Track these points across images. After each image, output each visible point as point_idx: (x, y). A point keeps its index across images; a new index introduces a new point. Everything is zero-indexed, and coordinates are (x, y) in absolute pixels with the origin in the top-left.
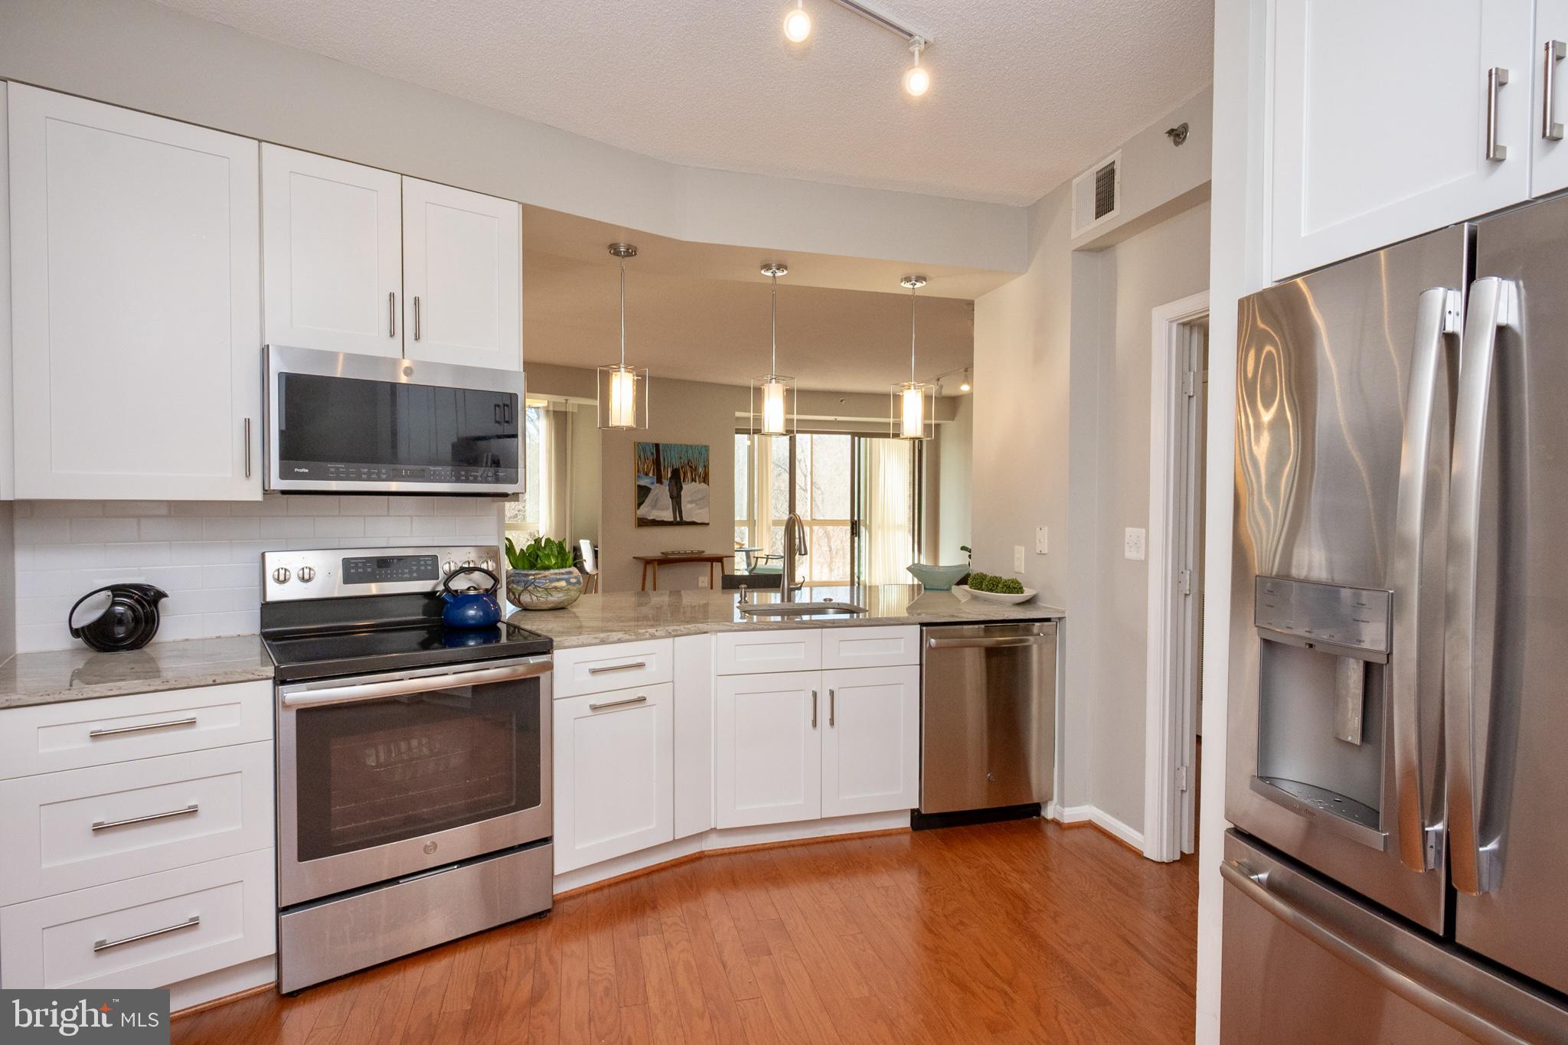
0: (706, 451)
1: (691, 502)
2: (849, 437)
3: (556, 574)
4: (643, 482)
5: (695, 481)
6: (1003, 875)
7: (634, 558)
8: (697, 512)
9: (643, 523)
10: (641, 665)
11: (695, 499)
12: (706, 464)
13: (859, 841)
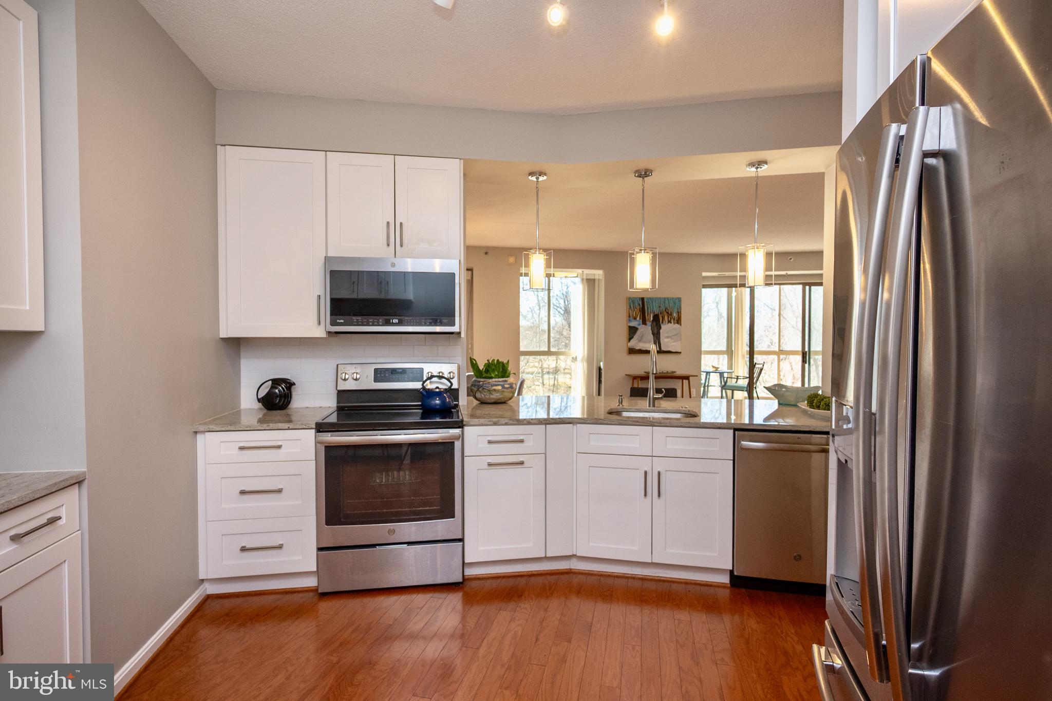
0: (679, 301)
1: (667, 337)
2: (800, 287)
3: (496, 381)
4: (632, 324)
5: (671, 323)
6: (784, 635)
7: (626, 375)
8: (672, 344)
9: (632, 351)
10: (522, 441)
11: (670, 335)
12: (679, 311)
13: (684, 585)
